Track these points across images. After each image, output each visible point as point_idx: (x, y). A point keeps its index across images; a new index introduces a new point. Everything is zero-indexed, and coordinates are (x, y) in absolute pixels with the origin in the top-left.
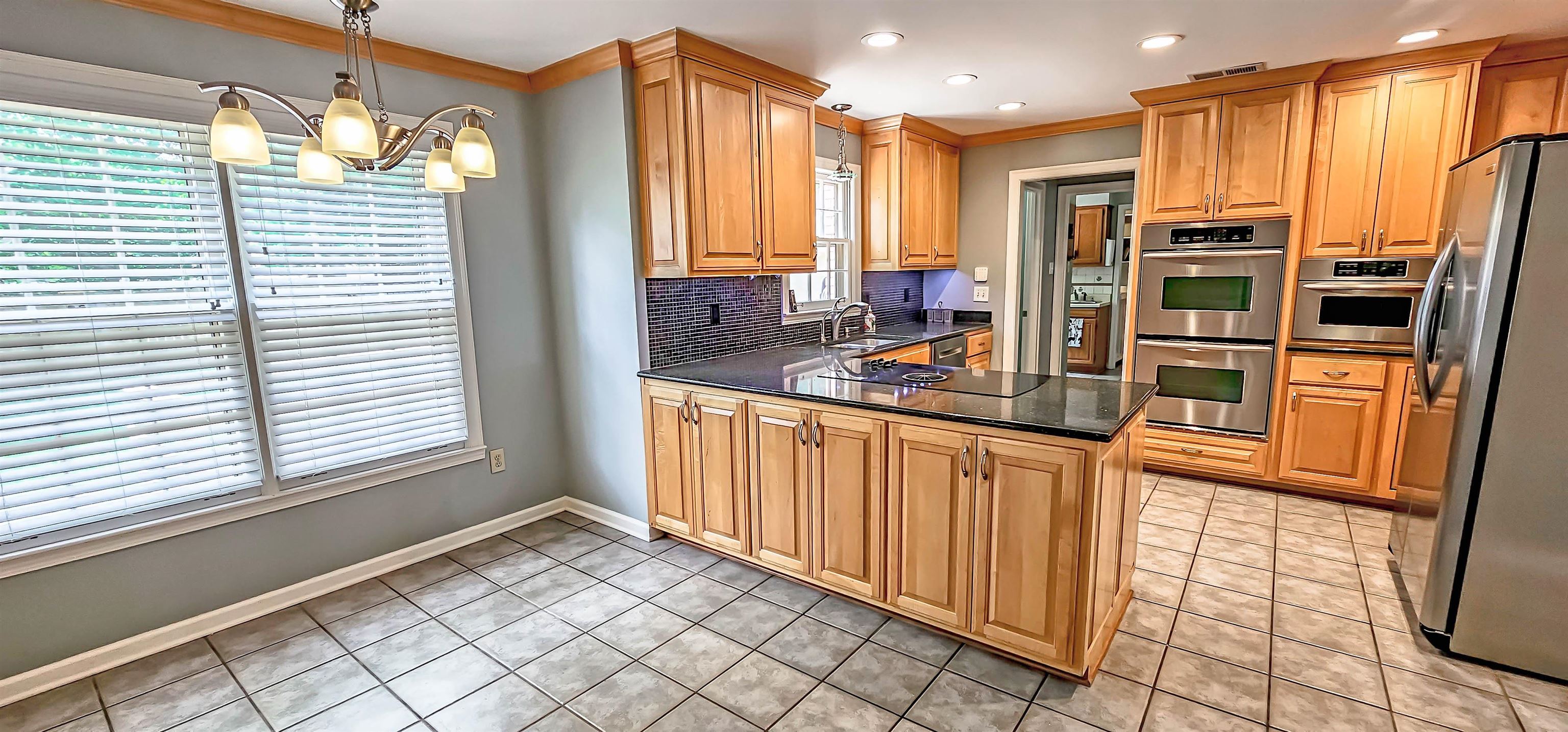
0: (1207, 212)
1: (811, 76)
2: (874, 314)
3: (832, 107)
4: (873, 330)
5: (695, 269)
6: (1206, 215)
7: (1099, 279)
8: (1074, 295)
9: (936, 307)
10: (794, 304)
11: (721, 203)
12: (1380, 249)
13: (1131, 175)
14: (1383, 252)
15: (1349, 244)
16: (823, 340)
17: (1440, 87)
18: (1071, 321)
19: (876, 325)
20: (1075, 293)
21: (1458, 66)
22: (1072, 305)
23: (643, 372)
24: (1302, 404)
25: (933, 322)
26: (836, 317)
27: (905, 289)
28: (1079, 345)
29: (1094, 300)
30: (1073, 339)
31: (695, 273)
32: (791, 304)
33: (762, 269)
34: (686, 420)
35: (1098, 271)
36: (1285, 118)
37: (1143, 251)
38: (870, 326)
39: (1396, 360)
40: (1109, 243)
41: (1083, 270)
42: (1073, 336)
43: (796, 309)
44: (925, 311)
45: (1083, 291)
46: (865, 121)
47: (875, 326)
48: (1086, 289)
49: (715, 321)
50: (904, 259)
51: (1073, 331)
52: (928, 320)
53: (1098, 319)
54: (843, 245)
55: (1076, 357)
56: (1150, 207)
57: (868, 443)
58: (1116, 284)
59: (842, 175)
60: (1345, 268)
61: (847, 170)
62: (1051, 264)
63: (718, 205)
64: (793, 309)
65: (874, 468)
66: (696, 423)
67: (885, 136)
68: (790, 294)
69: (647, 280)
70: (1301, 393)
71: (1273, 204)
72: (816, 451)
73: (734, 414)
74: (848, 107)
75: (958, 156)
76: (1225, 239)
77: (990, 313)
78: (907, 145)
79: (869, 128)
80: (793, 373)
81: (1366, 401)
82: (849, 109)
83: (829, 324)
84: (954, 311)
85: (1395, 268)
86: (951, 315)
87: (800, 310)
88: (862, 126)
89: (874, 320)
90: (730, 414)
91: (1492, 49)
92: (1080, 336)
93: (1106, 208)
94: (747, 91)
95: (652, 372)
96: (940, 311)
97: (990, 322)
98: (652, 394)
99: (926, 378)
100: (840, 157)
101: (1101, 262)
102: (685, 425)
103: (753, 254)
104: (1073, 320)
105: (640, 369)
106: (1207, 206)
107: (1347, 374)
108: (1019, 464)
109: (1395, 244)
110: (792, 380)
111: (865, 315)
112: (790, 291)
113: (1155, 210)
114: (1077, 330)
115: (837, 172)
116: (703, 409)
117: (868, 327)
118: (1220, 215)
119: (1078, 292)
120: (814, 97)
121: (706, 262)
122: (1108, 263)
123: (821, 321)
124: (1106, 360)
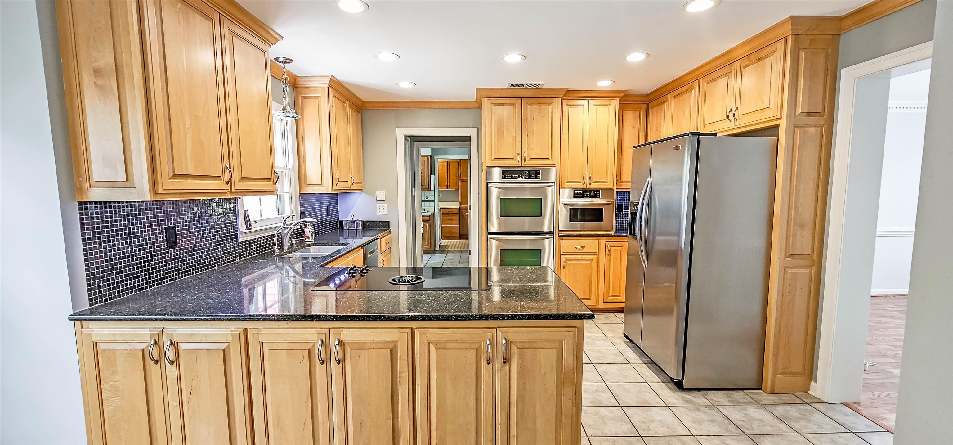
0: (519, 161)
1: (269, 25)
2: (313, 227)
3: (275, 59)
4: (312, 239)
5: (160, 191)
6: (518, 163)
7: (427, 198)
9: (349, 218)
10: (249, 223)
11: (188, 122)
12: (590, 184)
13: (468, 139)
14: (592, 186)
15: (578, 182)
16: (277, 251)
17: (605, 109)
19: (315, 235)
21: (611, 100)
23: (80, 314)
24: (568, 265)
25: (348, 229)
26: (286, 231)
27: (328, 206)
29: (426, 210)
31: (159, 196)
32: (246, 223)
33: (231, 192)
34: (156, 362)
35: (428, 193)
36: (550, 115)
37: (488, 182)
38: (310, 236)
39: (602, 239)
40: (432, 177)
43: (250, 226)
44: (341, 222)
46: (297, 77)
47: (313, 236)
49: (172, 242)
50: (335, 184)
52: (344, 228)
53: (430, 221)
54: (282, 172)
56: (490, 157)
57: (394, 352)
58: (437, 201)
59: (288, 114)
60: (577, 193)
61: (291, 112)
62: (414, 189)
63: (184, 125)
64: (248, 226)
65: (402, 372)
66: (172, 363)
67: (315, 90)
68: (245, 213)
69: (80, 203)
70: (567, 259)
71: (548, 159)
72: (336, 368)
73: (229, 346)
74: (287, 61)
75: (360, 114)
76: (528, 177)
77: (389, 221)
78: (333, 100)
79: (301, 82)
80: (249, 284)
81: (592, 260)
82: (290, 63)
83: (281, 237)
84: (363, 221)
85: (595, 194)
86: (361, 224)
87: (255, 228)
88: (295, 80)
89: (313, 231)
90: (224, 346)
91: (623, 95)
93: (429, 156)
94: (212, 20)
95: (92, 311)
96: (353, 222)
97: (389, 228)
98: (95, 339)
99: (408, 281)
100: (284, 100)
101: (429, 188)
102: (154, 369)
103: (222, 177)
105: (74, 309)
106: (519, 159)
107: (584, 247)
108: (532, 345)
109: (596, 182)
110: (250, 290)
111: (305, 227)
112: (245, 211)
113: (493, 159)
115: (282, 111)
116: (182, 346)
117: (308, 237)
118: (525, 163)
120: (270, 45)
121: (172, 184)
122: (432, 189)
123: (274, 234)
124: (435, 246)
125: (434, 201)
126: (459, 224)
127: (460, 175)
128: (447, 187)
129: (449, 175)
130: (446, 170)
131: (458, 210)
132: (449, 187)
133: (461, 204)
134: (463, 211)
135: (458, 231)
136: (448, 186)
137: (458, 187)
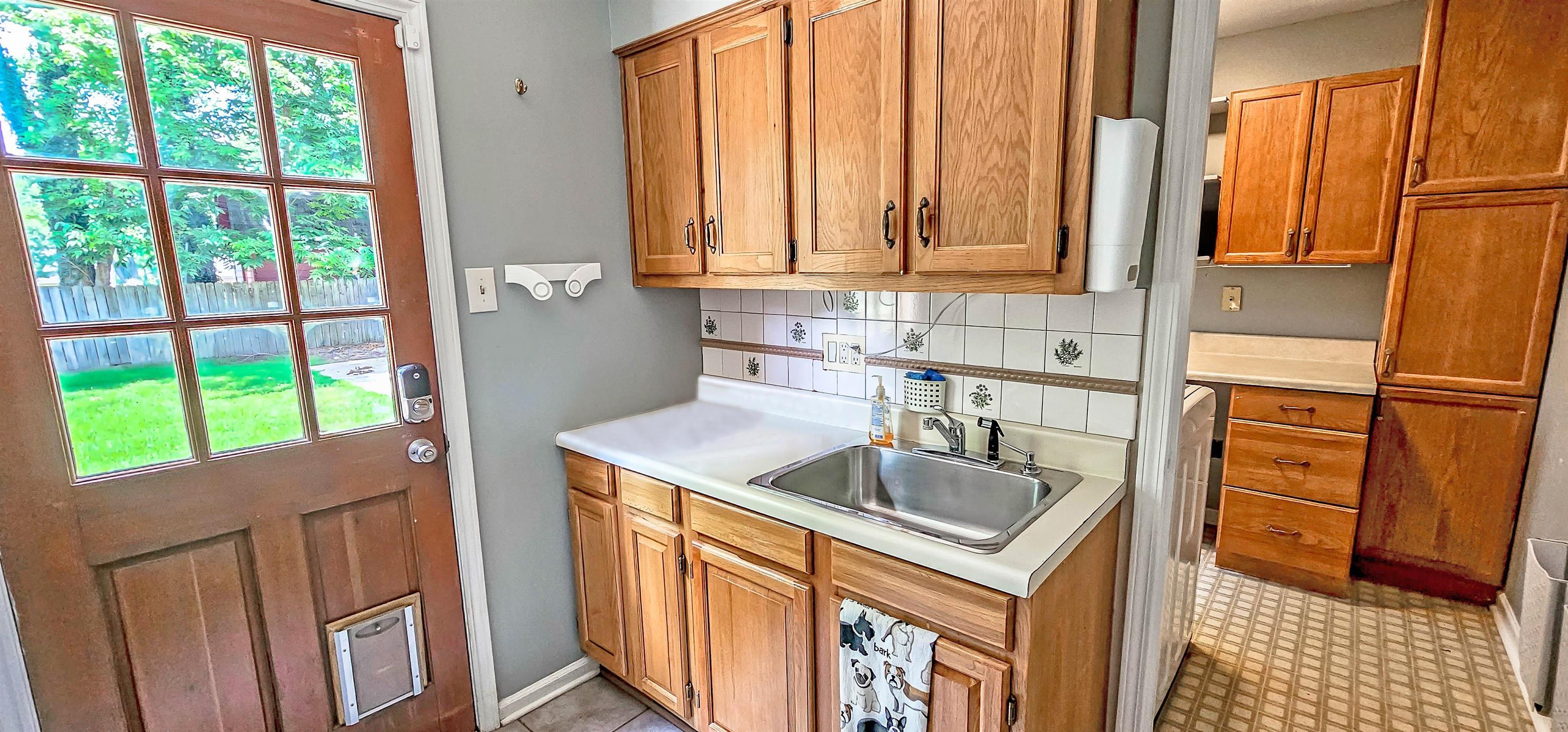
7: (1069, 352)
35: (1055, 311)
42: (881, 720)
45: (990, 410)
48: (1014, 405)
51: (884, 697)
101: (1065, 270)
104: (879, 622)
122: (1107, 270)
125: (1135, 388)
126: (1361, 506)
127: (1421, 162)
128: (1293, 250)
129: (1314, 170)
130: (1298, 145)
131: (1364, 411)
132: (1309, 249)
133: (1394, 362)
134: (1402, 408)
135: (1349, 541)
136: (1301, 245)
137: (1381, 248)
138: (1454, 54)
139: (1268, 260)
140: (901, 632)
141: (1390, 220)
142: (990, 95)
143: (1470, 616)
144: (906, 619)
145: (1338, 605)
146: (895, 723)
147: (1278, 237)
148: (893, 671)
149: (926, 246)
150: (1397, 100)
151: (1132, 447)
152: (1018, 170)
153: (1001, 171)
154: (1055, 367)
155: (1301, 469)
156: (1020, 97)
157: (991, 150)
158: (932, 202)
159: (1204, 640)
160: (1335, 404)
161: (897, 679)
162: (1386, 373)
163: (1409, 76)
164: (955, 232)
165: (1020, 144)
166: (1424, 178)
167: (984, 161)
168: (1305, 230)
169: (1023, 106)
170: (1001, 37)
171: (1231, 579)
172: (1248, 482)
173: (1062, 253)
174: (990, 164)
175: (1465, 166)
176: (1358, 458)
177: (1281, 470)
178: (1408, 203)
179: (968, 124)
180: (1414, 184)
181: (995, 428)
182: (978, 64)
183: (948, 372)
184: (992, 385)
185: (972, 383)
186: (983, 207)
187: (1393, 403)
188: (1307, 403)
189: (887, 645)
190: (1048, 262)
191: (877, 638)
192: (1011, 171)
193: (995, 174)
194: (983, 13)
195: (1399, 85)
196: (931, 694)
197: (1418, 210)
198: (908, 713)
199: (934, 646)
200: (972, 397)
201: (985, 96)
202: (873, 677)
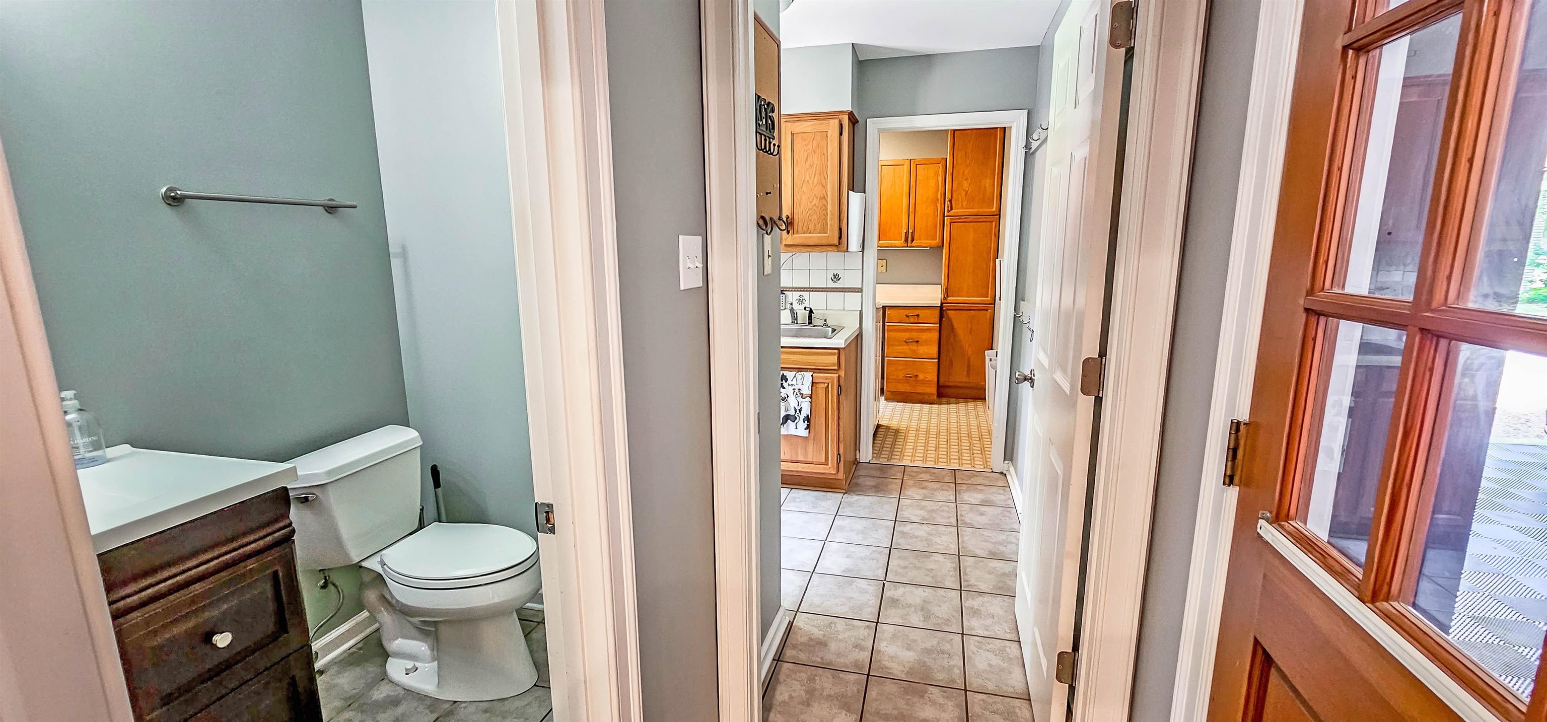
7: (836, 278)
8: (788, 312)
18: (784, 378)
20: (792, 310)
22: (785, 341)
28: (805, 433)
29: (829, 327)
30: (793, 419)
35: (834, 260)
40: (855, 199)
41: (802, 258)
42: (792, 412)
45: (806, 304)
48: (815, 301)
51: (793, 402)
53: (843, 365)
55: (801, 458)
58: (869, 283)
92: (806, 411)
93: (846, 117)
101: (840, 243)
104: (789, 375)
114: (800, 399)
119: (796, 306)
122: (854, 243)
125: (860, 290)
126: (939, 358)
127: (950, 201)
128: (906, 240)
129: (912, 201)
130: (906, 189)
131: (937, 312)
132: (912, 241)
133: (947, 292)
134: (951, 313)
135: (935, 379)
136: (909, 238)
137: (939, 240)
138: (959, 155)
139: (897, 245)
140: (799, 375)
141: (941, 227)
142: (812, 179)
143: (979, 404)
144: (800, 370)
145: (933, 406)
146: (798, 411)
147: (900, 233)
148: (797, 391)
149: (788, 234)
150: (940, 172)
151: (861, 312)
152: (824, 208)
153: (817, 207)
154: (831, 285)
155: (915, 344)
156: (823, 181)
157: (813, 199)
158: (790, 217)
159: (883, 422)
160: (927, 311)
161: (798, 394)
162: (945, 299)
163: (944, 161)
164: (800, 229)
165: (824, 198)
166: (952, 209)
167: (811, 203)
168: (910, 231)
169: (825, 185)
170: (816, 159)
171: (892, 404)
172: (896, 354)
173: (840, 238)
174: (813, 204)
175: (965, 204)
176: (936, 335)
177: (908, 345)
178: (947, 219)
179: (804, 188)
180: (949, 211)
181: (811, 311)
182: (807, 166)
183: (785, 291)
184: (805, 295)
185: (796, 295)
186: (810, 220)
187: (948, 311)
188: (916, 312)
189: (794, 382)
190: (836, 242)
191: (789, 381)
192: (821, 208)
193: (815, 208)
194: (809, 149)
195: (940, 165)
196: (811, 394)
197: (951, 223)
198: (803, 405)
199: (812, 376)
200: (797, 301)
201: (810, 178)
202: (788, 397)
